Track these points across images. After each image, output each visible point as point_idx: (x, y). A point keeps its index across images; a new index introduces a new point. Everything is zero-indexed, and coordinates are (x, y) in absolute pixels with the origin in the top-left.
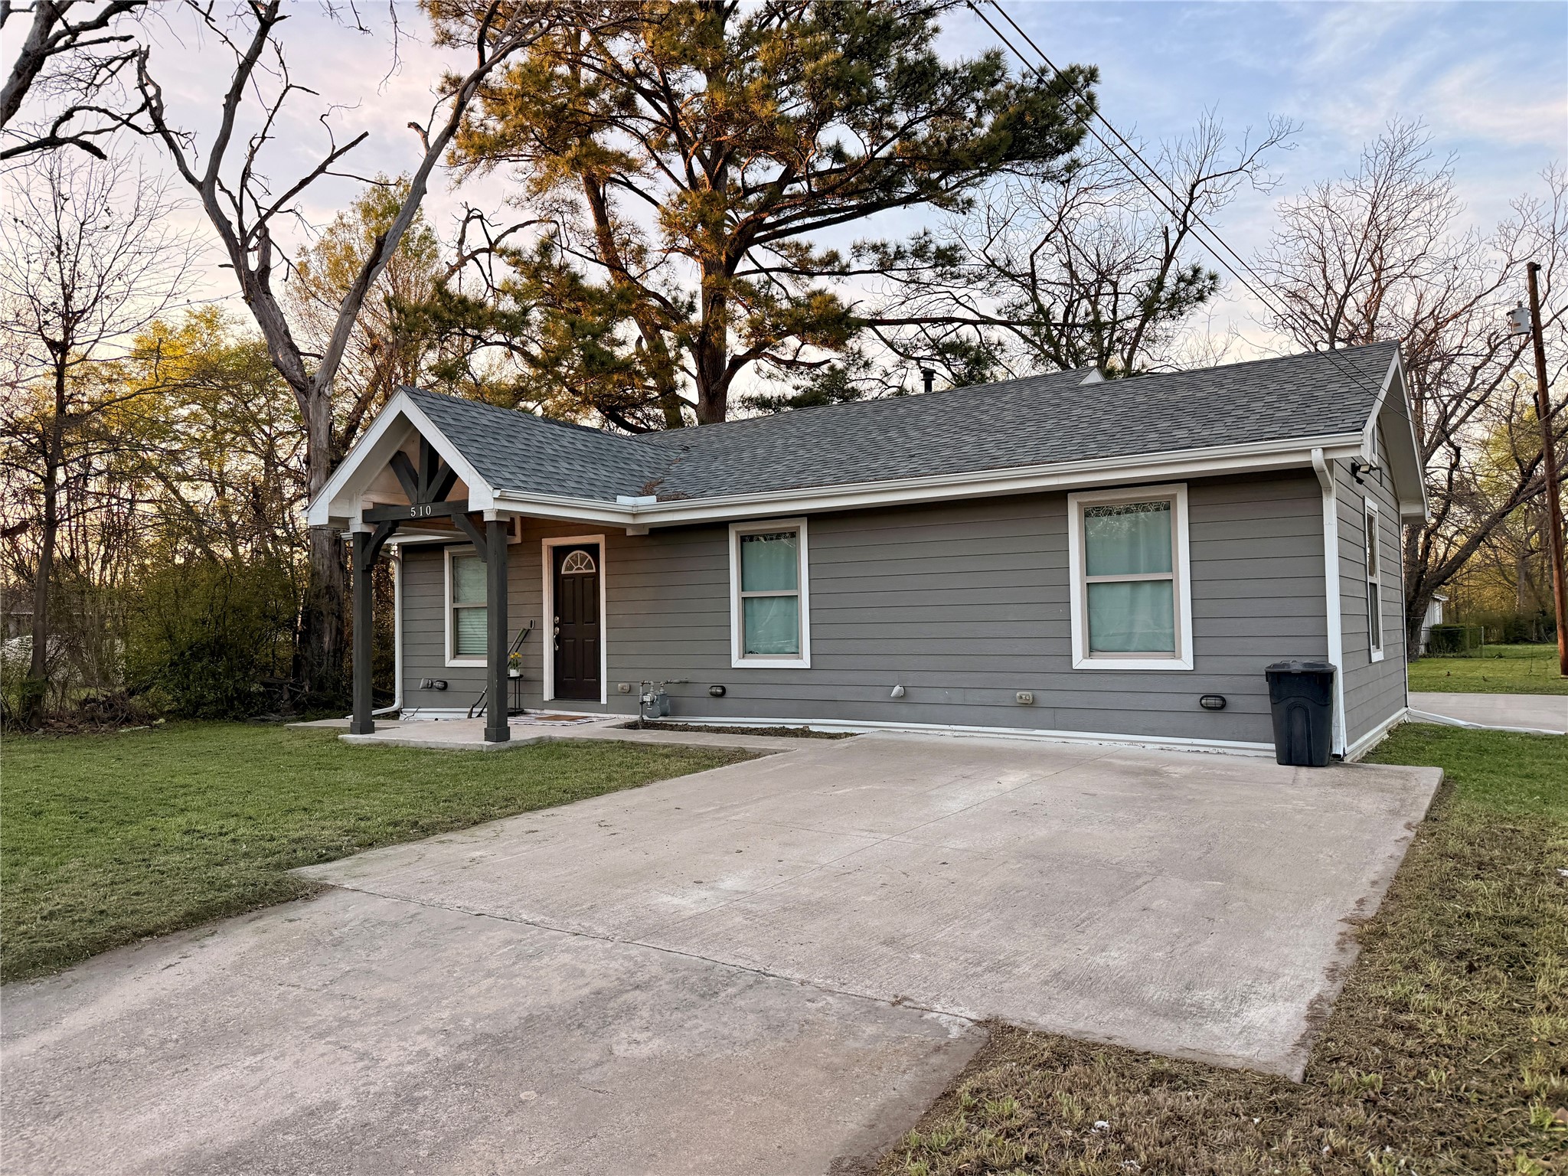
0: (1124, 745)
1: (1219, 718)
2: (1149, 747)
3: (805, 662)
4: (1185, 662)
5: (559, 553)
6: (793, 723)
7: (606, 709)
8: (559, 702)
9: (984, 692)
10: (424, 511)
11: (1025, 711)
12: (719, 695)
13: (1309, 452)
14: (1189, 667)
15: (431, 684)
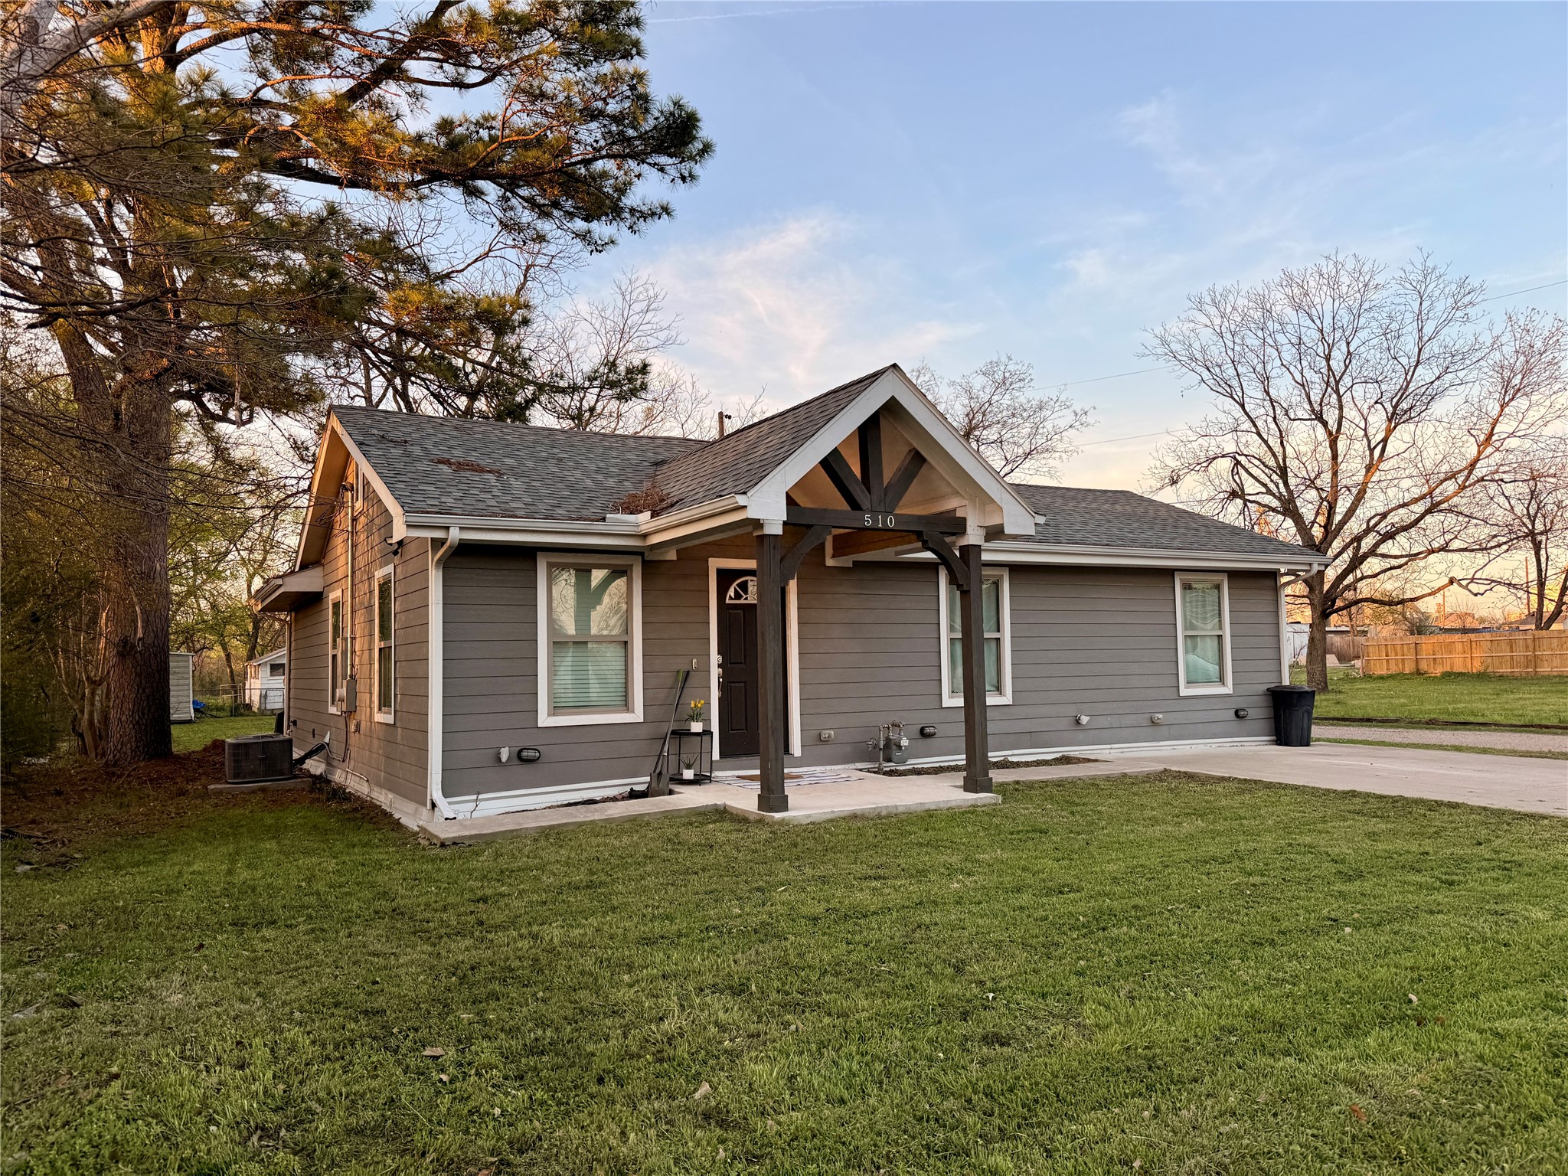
0: (1202, 747)
1: (1244, 723)
2: (1213, 746)
3: (1009, 698)
4: (1229, 689)
5: (723, 577)
7: (802, 762)
9: (1130, 716)
10: (884, 522)
11: (1154, 728)
12: (931, 735)
13: (1310, 564)
14: (1231, 692)
15: (515, 755)
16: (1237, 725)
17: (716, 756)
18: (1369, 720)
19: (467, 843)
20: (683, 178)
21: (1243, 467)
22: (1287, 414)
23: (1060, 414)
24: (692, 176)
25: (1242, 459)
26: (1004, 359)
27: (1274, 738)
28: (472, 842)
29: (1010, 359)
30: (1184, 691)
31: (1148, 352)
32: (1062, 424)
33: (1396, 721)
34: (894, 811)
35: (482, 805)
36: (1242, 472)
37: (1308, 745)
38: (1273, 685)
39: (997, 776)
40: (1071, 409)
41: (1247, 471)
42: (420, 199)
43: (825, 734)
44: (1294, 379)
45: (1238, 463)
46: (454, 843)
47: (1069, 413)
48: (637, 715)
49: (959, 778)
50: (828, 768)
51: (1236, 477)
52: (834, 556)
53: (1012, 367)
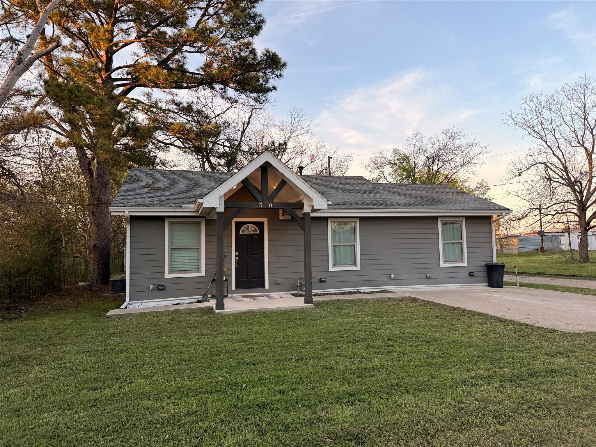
0: (452, 287)
1: (473, 278)
2: (458, 287)
3: (358, 268)
4: (466, 264)
5: (239, 225)
6: (353, 289)
7: (268, 291)
8: (239, 290)
9: (416, 275)
10: (268, 205)
11: (428, 280)
12: (324, 282)
13: (502, 213)
14: (467, 265)
15: (156, 287)
16: (470, 278)
17: (234, 287)
18: (574, 276)
19: (115, 317)
20: (277, 77)
21: (550, 168)
22: (571, 144)
23: (475, 148)
24: (281, 75)
25: (549, 165)
26: (451, 128)
27: (488, 284)
28: (116, 317)
29: (454, 127)
30: (442, 265)
31: (504, 122)
32: (477, 152)
33: (586, 276)
34: (267, 310)
35: (143, 304)
36: (549, 169)
37: (501, 287)
38: (487, 263)
39: (315, 299)
40: (480, 146)
41: (551, 169)
42: (204, 90)
43: (279, 281)
44: (571, 130)
45: (547, 166)
46: (110, 317)
47: (479, 148)
48: (203, 274)
49: (303, 298)
50: (280, 293)
51: (547, 172)
52: (283, 215)
53: (455, 130)
